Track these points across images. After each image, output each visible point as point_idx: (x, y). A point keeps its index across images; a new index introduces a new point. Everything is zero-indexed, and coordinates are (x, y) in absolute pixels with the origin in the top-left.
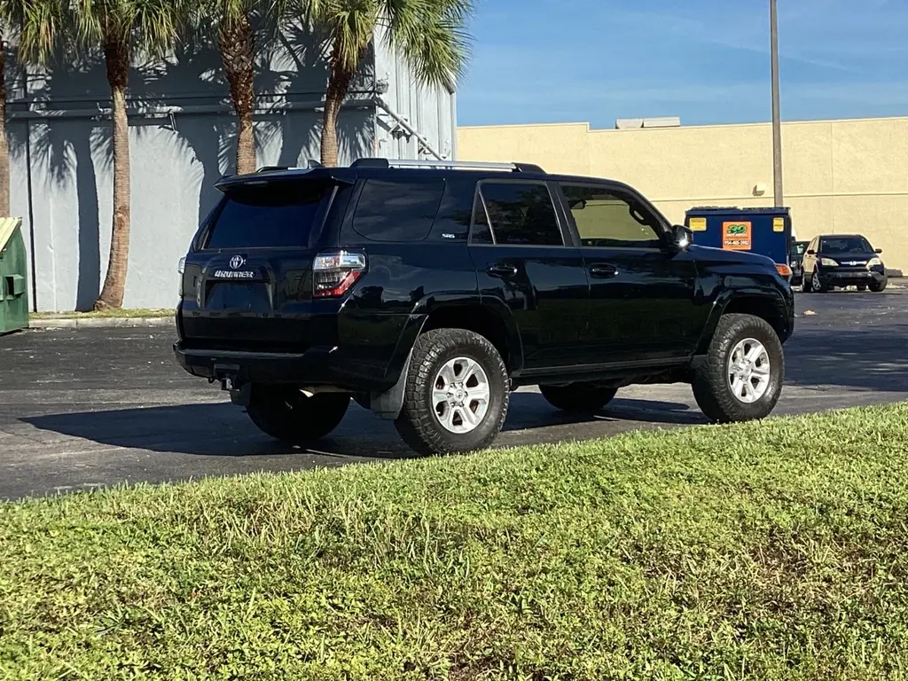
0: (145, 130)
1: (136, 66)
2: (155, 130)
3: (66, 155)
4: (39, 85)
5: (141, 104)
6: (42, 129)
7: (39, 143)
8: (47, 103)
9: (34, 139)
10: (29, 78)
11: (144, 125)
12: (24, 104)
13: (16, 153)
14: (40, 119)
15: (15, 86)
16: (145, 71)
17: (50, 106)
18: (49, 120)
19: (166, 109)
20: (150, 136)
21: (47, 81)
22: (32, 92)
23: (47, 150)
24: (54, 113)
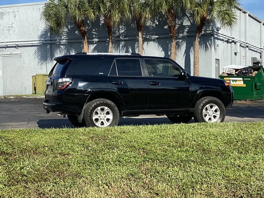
0: (149, 43)
1: (147, 25)
2: (152, 43)
3: (129, 50)
4: (122, 31)
5: (148, 35)
6: (123, 43)
7: (122, 47)
8: (124, 36)
9: (121, 46)
10: (120, 29)
11: (149, 41)
12: (119, 37)
13: (117, 50)
14: (122, 40)
15: (117, 32)
16: (150, 26)
17: (125, 37)
18: (125, 40)
19: (154, 37)
20: (150, 45)
21: (125, 30)
22: (121, 33)
23: (124, 49)
24: (126, 39)
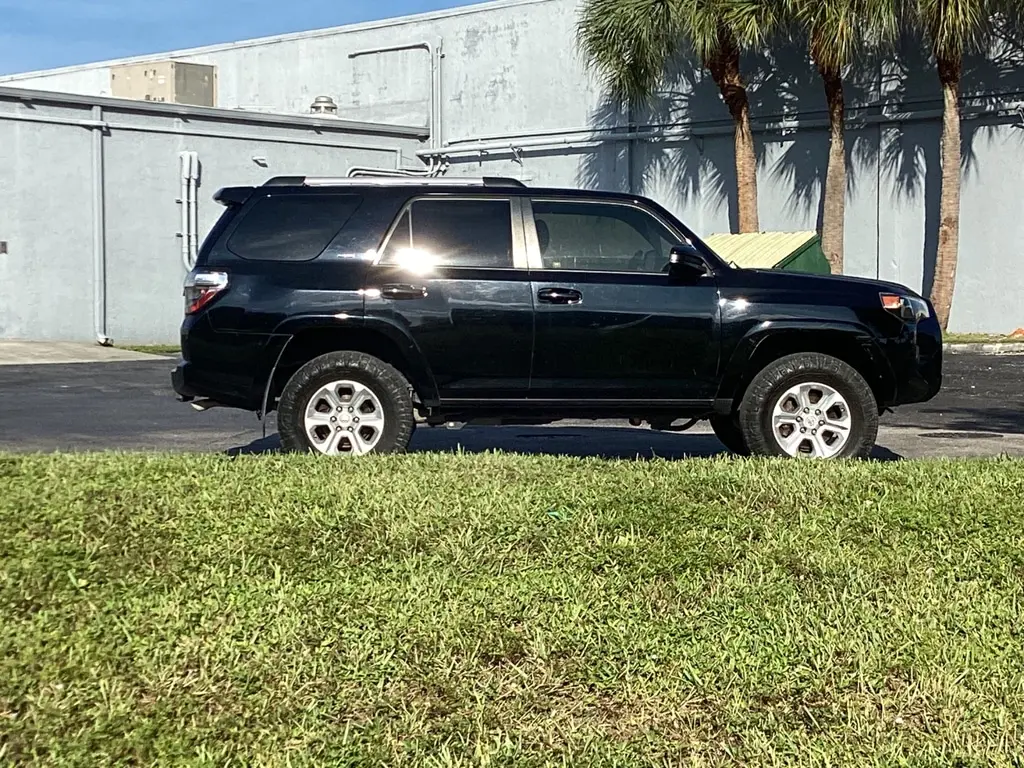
0: (997, 130)
1: (992, 57)
2: (1007, 129)
3: (916, 162)
4: (892, 86)
5: (994, 100)
6: (891, 135)
7: (889, 150)
8: (899, 104)
9: (884, 145)
10: (884, 79)
11: (996, 125)
12: (877, 108)
13: (869, 162)
14: (889, 123)
15: (872, 88)
16: (1001, 62)
17: (902, 108)
18: (900, 124)
19: (1014, 104)
20: (1003, 137)
21: (902, 81)
22: (886, 94)
23: (897, 157)
24: (902, 116)
